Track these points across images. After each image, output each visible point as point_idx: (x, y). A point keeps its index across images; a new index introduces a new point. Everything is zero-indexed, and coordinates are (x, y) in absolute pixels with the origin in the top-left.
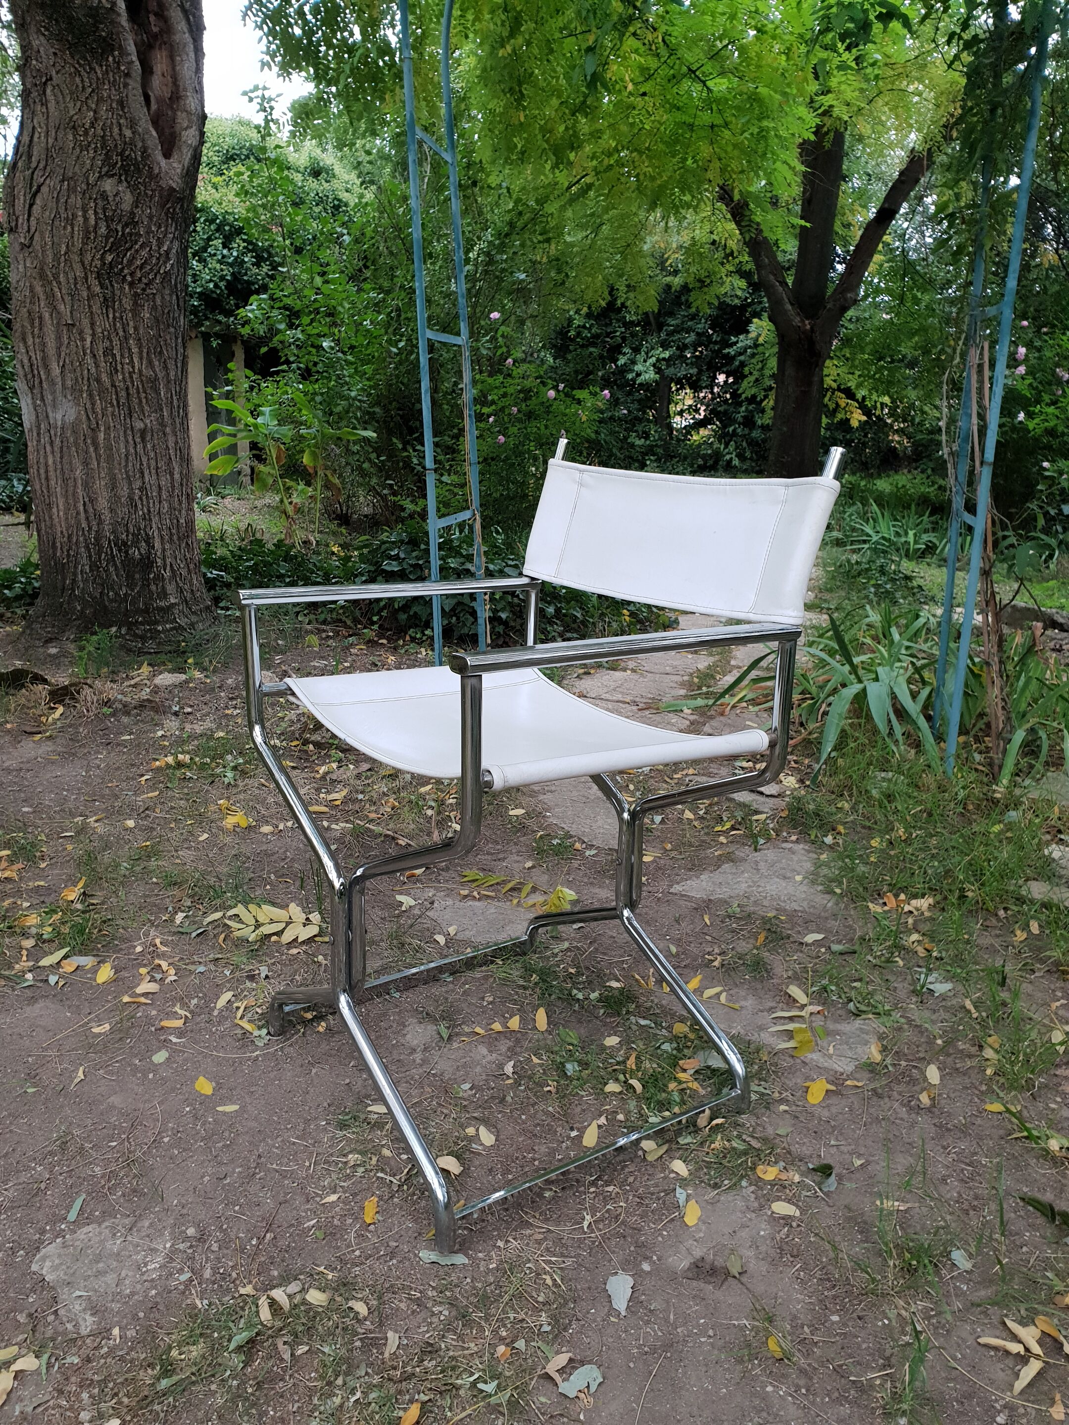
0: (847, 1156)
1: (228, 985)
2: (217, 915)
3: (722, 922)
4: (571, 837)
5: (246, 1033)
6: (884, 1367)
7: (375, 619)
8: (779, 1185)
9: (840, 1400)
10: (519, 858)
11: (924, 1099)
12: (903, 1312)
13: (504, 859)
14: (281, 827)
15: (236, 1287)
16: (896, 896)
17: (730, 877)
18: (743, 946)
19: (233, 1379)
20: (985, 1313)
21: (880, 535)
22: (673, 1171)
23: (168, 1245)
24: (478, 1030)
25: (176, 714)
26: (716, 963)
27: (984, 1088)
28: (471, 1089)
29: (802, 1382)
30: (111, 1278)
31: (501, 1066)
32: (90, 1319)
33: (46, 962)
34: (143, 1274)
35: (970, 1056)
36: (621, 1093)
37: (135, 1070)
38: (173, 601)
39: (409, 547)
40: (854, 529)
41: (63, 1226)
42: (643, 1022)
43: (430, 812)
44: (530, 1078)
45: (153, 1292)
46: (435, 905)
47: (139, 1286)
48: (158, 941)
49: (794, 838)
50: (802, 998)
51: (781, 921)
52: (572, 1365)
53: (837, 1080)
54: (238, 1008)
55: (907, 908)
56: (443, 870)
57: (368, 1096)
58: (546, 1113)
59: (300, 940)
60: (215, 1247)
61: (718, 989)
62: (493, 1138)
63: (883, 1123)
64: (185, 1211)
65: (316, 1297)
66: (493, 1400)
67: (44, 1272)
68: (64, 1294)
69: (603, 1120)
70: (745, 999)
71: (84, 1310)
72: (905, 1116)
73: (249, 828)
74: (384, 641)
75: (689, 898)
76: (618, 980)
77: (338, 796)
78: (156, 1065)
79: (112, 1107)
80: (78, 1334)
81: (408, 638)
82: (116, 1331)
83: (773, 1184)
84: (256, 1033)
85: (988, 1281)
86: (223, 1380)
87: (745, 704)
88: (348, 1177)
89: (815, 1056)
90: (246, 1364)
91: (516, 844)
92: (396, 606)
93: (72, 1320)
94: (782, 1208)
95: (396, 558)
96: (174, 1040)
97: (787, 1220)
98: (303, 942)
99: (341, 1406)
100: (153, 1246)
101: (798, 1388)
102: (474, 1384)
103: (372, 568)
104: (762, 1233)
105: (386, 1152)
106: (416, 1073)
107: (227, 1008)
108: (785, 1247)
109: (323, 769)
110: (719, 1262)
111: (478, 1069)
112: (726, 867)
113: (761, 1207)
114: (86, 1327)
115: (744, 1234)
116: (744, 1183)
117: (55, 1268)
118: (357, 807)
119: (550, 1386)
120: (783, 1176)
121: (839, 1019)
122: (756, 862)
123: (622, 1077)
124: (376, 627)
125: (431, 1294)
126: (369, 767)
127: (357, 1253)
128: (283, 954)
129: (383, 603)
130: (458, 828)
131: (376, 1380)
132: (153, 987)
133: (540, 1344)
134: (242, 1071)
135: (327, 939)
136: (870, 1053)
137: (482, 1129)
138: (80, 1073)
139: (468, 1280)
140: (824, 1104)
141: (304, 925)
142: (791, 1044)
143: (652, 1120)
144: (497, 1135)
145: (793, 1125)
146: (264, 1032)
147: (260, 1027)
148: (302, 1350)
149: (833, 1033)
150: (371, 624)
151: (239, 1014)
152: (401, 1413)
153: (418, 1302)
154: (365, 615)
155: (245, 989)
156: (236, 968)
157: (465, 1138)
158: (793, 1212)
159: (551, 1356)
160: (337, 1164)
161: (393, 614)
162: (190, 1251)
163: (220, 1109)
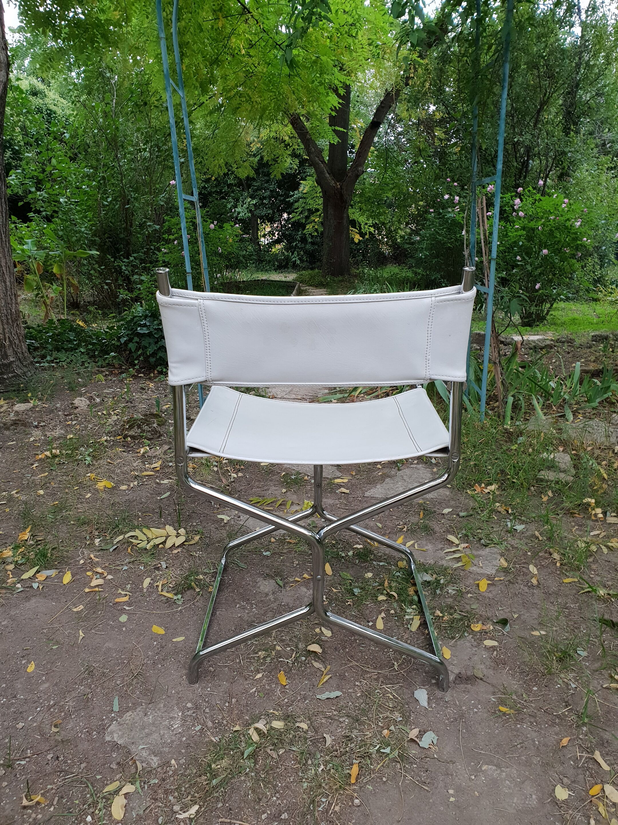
0: (508, 613)
1: (146, 575)
2: (121, 537)
4: (300, 473)
5: (168, 599)
6: (567, 706)
7: (136, 362)
8: (484, 633)
9: (554, 724)
10: (276, 488)
11: (534, 581)
12: (565, 680)
13: (268, 489)
14: (132, 485)
15: (229, 728)
16: (480, 485)
17: (392, 485)
18: (414, 519)
19: (252, 772)
20: (601, 674)
23: (180, 714)
24: (297, 579)
25: (36, 427)
26: (405, 529)
27: (558, 572)
29: (532, 720)
30: (155, 736)
32: (155, 759)
33: (25, 576)
34: (172, 731)
35: (546, 559)
36: (386, 600)
37: (112, 627)
38: (12, 359)
39: (151, 318)
41: (113, 715)
42: (381, 564)
43: (215, 469)
44: (336, 599)
45: (184, 739)
46: (241, 518)
47: (174, 738)
48: (92, 556)
49: (416, 462)
50: (457, 541)
51: (427, 504)
52: (421, 734)
53: (490, 578)
54: (157, 586)
55: (487, 491)
57: (254, 622)
59: (176, 545)
60: (207, 710)
61: (412, 542)
63: (519, 596)
64: (180, 696)
65: (278, 724)
66: (391, 756)
67: (115, 739)
68: (133, 748)
69: (383, 615)
70: (427, 545)
71: (149, 754)
72: (528, 591)
73: (113, 488)
74: (142, 375)
75: (376, 498)
76: (360, 544)
77: (157, 465)
78: (124, 623)
79: (109, 649)
80: (151, 767)
81: (156, 372)
82: (173, 762)
83: (481, 632)
84: (175, 598)
85: (597, 659)
86: (246, 774)
87: (362, 395)
88: (262, 664)
89: (474, 568)
90: (256, 763)
91: (271, 481)
93: (145, 762)
94: (489, 643)
95: (145, 325)
96: (127, 608)
97: (493, 648)
98: (178, 546)
99: (316, 774)
100: (172, 715)
101: (532, 723)
102: (378, 751)
103: (130, 332)
104: (484, 656)
105: (278, 648)
106: (274, 606)
107: (151, 587)
108: (497, 661)
109: (142, 451)
110: (469, 673)
111: (306, 599)
112: (387, 480)
113: (479, 644)
114: (155, 763)
115: (476, 658)
116: (466, 634)
117: (121, 737)
118: (171, 470)
119: (413, 745)
120: (485, 628)
121: (477, 549)
122: (402, 476)
123: (385, 592)
124: (137, 367)
125: (335, 713)
126: (169, 447)
127: (286, 700)
128: (169, 554)
129: (139, 352)
130: (235, 476)
131: (328, 758)
132: (100, 581)
133: (401, 727)
134: (176, 619)
135: (191, 543)
136: (501, 563)
137: (323, 629)
138: (81, 633)
139: (350, 703)
140: (488, 591)
141: (177, 537)
142: (460, 564)
143: (408, 611)
144: (332, 631)
145: (478, 603)
146: (179, 596)
147: (176, 594)
148: (281, 751)
149: (478, 556)
150: (133, 365)
151: (160, 589)
152: (348, 771)
153: (330, 717)
154: (127, 361)
155: (157, 575)
156: (146, 565)
157: (317, 635)
158: (495, 643)
159: (408, 731)
160: (254, 658)
161: (147, 359)
162: (194, 715)
163: (174, 640)
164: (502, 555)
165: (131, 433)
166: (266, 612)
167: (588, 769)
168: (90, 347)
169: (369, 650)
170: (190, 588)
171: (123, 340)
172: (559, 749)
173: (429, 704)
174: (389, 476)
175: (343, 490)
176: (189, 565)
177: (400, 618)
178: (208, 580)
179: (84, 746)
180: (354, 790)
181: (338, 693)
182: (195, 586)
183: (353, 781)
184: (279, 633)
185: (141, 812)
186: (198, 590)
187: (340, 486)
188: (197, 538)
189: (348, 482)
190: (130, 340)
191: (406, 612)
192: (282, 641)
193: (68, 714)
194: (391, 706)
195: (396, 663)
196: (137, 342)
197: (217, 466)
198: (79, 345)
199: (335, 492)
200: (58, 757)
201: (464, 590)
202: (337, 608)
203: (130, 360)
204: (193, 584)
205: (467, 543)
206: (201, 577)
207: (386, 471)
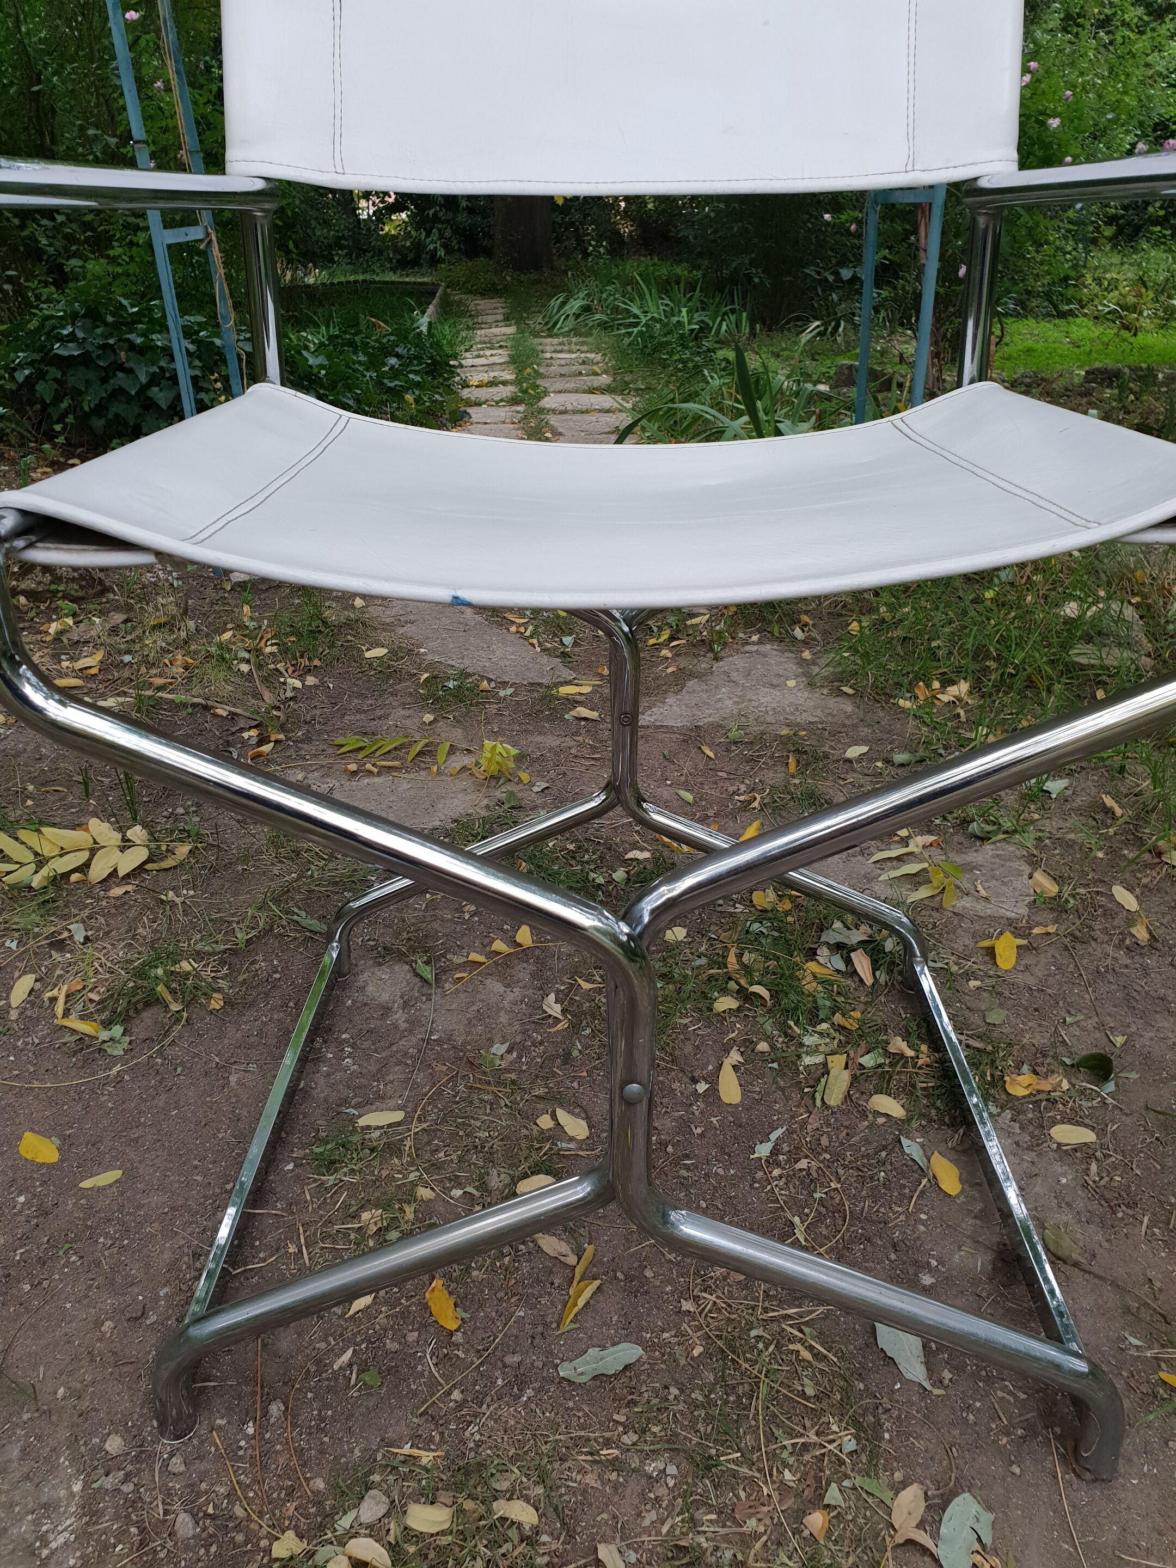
0: (1098, 1035)
1: (21, 965)
3: (728, 751)
4: (470, 675)
5: (83, 1039)
7: (58, 428)
8: (1046, 1103)
10: (407, 712)
11: (1141, 933)
13: (386, 716)
16: (928, 686)
17: (705, 695)
18: (773, 777)
21: (650, 316)
22: (877, 1114)
23: (77, 1487)
24: (474, 957)
26: (756, 804)
28: (509, 1051)
31: (537, 1005)
35: (1152, 867)
36: (739, 1009)
39: (88, 322)
40: (616, 310)
43: (245, 668)
49: (755, 638)
51: (802, 738)
52: (934, 1509)
53: (1018, 929)
54: (54, 1000)
55: (945, 698)
56: (302, 741)
57: (345, 1102)
59: (121, 873)
62: (584, 1123)
63: (1109, 977)
64: (85, 1404)
65: (431, 1518)
69: (735, 1057)
72: (1130, 961)
74: (76, 462)
76: (642, 849)
77: (91, 660)
83: (1035, 1098)
84: (104, 1035)
89: (967, 903)
91: (393, 694)
92: (87, 409)
94: (1067, 1134)
95: (72, 338)
97: (1085, 1151)
98: (128, 876)
100: (47, 1493)
103: (37, 357)
104: (1064, 1181)
105: (424, 1193)
106: (409, 1044)
107: (33, 1004)
108: (1108, 1195)
109: (54, 627)
111: (503, 1018)
112: (691, 684)
113: (1038, 1140)
116: (992, 1109)
118: (126, 673)
120: (1046, 1085)
121: (962, 848)
122: (727, 673)
123: (732, 985)
124: (61, 440)
125: (628, 1439)
126: (125, 617)
127: (456, 1395)
128: (99, 900)
129: (64, 405)
130: (298, 684)
133: (859, 1481)
134: (101, 1106)
135: (166, 864)
136: (1040, 885)
137: (560, 1113)
139: (674, 1391)
140: (1022, 967)
141: (122, 849)
142: (923, 893)
143: (809, 1040)
144: (588, 1118)
145: (1001, 1005)
146: (118, 1030)
147: (107, 1024)
149: (968, 868)
150: (50, 436)
151: (59, 1008)
153: (615, 1465)
154: (38, 430)
155: (54, 966)
156: (24, 935)
157: (545, 1136)
158: (1087, 1136)
159: (886, 1496)
160: (346, 1235)
161: (84, 419)
162: (128, 1488)
163: (86, 1184)
164: (1034, 862)
166: (384, 1066)
169: (707, 1176)
170: (153, 1001)
171: (21, 376)
173: (929, 1370)
174: (692, 675)
175: (583, 712)
176: (155, 931)
177: (789, 1065)
178: (207, 974)
181: (629, 1352)
182: (168, 997)
184: (425, 1138)
186: (175, 1007)
187: (573, 703)
188: (183, 850)
189: (592, 691)
190: (40, 375)
191: (801, 1045)
192: (435, 1166)
194: (810, 1392)
195: (797, 1220)
196: (55, 380)
197: (248, 661)
199: (562, 719)
201: (954, 968)
202: (596, 1043)
203: (44, 427)
204: (160, 988)
205: (930, 832)
206: (185, 966)
207: (683, 662)
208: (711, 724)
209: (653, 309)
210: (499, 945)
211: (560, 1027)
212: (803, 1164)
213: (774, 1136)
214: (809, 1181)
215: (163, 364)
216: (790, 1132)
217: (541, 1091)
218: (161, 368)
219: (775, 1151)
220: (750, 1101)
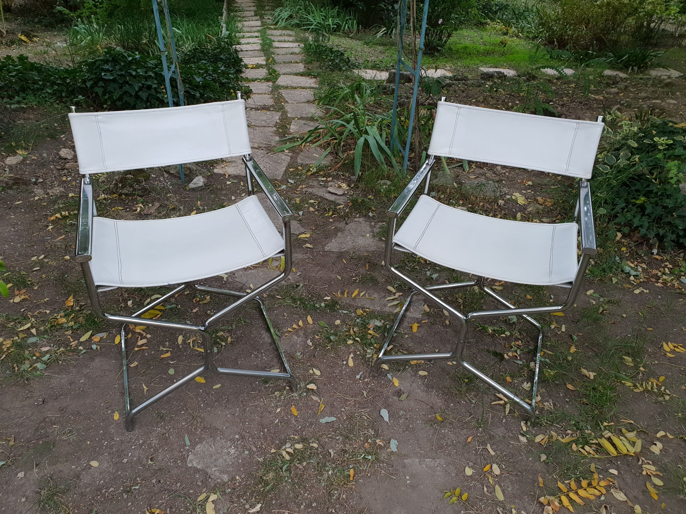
0: (433, 349)
1: (178, 334)
3: (350, 261)
5: (200, 353)
6: (470, 415)
8: (418, 365)
9: (463, 429)
11: (447, 322)
12: (469, 397)
15: (268, 450)
17: (343, 239)
18: (362, 271)
19: (289, 479)
21: (316, 22)
22: (382, 368)
24: (289, 329)
25: (35, 183)
26: (358, 281)
28: (301, 354)
29: (451, 427)
30: (221, 460)
31: (306, 343)
32: (225, 476)
33: (83, 339)
34: (231, 456)
35: (454, 302)
36: (353, 343)
37: (166, 380)
41: (188, 448)
42: (345, 312)
44: (319, 346)
45: (240, 461)
47: (233, 460)
49: (358, 216)
50: (394, 290)
51: (371, 257)
53: (419, 321)
54: (189, 343)
58: (331, 357)
60: (250, 439)
61: (364, 293)
62: (319, 372)
63: (438, 334)
65: (299, 446)
66: (371, 460)
67: (195, 465)
68: (209, 471)
69: (352, 355)
70: (374, 294)
71: (220, 474)
72: (444, 330)
75: (333, 252)
76: (328, 296)
78: (173, 375)
80: (224, 482)
82: (237, 478)
83: (416, 365)
86: (286, 481)
87: (308, 144)
88: (279, 401)
89: (408, 313)
90: (290, 473)
93: (218, 478)
94: (422, 373)
96: (172, 362)
97: (425, 377)
99: (328, 476)
102: (364, 458)
104: (420, 383)
105: (288, 388)
107: (184, 343)
108: (428, 386)
109: (138, 209)
111: (298, 346)
112: (339, 234)
113: (416, 374)
114: (225, 479)
116: (407, 367)
117: (198, 463)
120: (418, 361)
122: (349, 230)
123: (351, 337)
125: (333, 433)
126: (160, 204)
127: (300, 427)
129: (106, 97)
131: (334, 466)
132: (144, 341)
133: (374, 439)
135: (204, 302)
136: (425, 309)
137: (314, 369)
138: (145, 387)
139: (341, 425)
140: (418, 331)
142: (398, 310)
144: (320, 370)
145: (412, 342)
148: (305, 464)
151: (192, 345)
152: (348, 473)
153: (331, 437)
157: (311, 375)
158: (426, 373)
162: (242, 443)
163: (214, 387)
164: (425, 301)
165: (125, 191)
166: (273, 359)
167: (482, 454)
168: (56, 87)
171: (89, 84)
172: (466, 444)
173: (389, 419)
174: (339, 230)
175: (308, 245)
177: (364, 356)
179: (174, 471)
180: (353, 485)
181: (332, 418)
182: (220, 342)
183: (351, 479)
185: (226, 511)
187: (305, 241)
188: (208, 298)
189: (310, 236)
190: (95, 84)
191: (367, 352)
193: (156, 450)
194: (366, 425)
195: (364, 392)
196: (102, 87)
198: (44, 85)
199: (302, 247)
200: (160, 481)
201: (403, 332)
202: (320, 352)
205: (401, 291)
206: (221, 334)
207: (336, 225)
208: (345, 251)
209: (318, 18)
210: (295, 326)
211: (312, 348)
212: (366, 380)
213: (360, 374)
214: (367, 384)
215: (143, 82)
216: (364, 373)
217: (309, 364)
218: (142, 84)
219: (361, 377)
220: (355, 366)
